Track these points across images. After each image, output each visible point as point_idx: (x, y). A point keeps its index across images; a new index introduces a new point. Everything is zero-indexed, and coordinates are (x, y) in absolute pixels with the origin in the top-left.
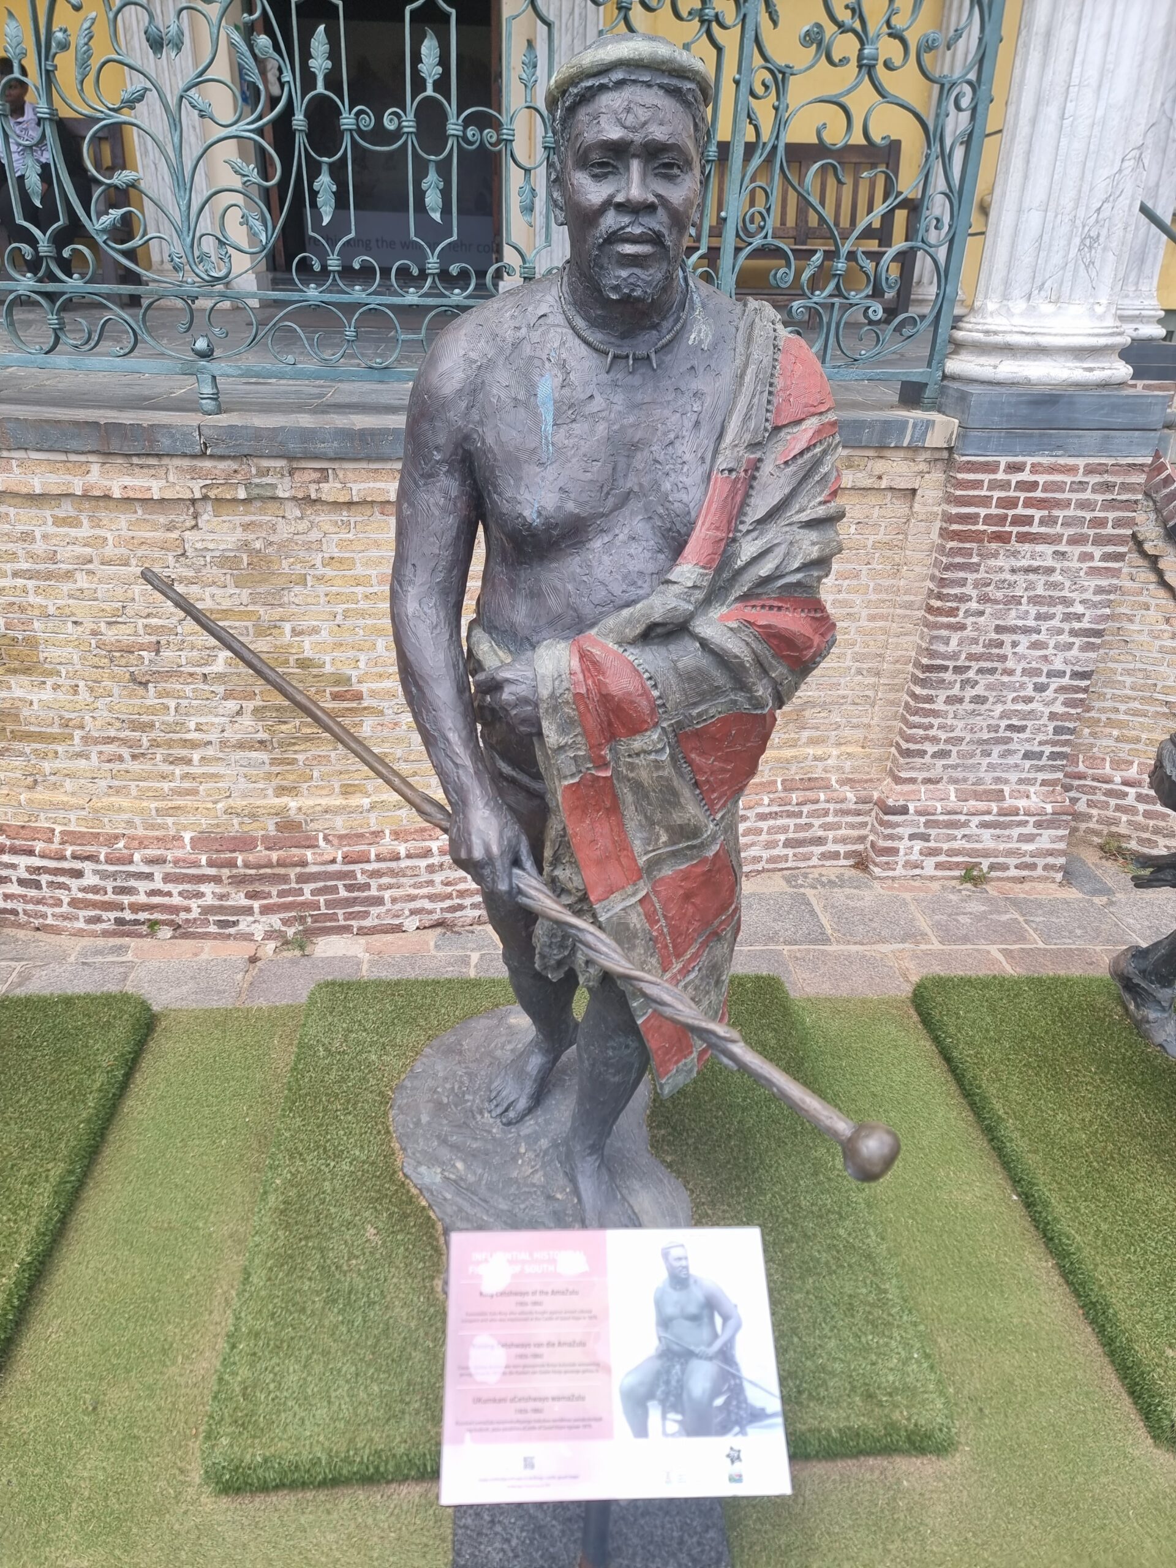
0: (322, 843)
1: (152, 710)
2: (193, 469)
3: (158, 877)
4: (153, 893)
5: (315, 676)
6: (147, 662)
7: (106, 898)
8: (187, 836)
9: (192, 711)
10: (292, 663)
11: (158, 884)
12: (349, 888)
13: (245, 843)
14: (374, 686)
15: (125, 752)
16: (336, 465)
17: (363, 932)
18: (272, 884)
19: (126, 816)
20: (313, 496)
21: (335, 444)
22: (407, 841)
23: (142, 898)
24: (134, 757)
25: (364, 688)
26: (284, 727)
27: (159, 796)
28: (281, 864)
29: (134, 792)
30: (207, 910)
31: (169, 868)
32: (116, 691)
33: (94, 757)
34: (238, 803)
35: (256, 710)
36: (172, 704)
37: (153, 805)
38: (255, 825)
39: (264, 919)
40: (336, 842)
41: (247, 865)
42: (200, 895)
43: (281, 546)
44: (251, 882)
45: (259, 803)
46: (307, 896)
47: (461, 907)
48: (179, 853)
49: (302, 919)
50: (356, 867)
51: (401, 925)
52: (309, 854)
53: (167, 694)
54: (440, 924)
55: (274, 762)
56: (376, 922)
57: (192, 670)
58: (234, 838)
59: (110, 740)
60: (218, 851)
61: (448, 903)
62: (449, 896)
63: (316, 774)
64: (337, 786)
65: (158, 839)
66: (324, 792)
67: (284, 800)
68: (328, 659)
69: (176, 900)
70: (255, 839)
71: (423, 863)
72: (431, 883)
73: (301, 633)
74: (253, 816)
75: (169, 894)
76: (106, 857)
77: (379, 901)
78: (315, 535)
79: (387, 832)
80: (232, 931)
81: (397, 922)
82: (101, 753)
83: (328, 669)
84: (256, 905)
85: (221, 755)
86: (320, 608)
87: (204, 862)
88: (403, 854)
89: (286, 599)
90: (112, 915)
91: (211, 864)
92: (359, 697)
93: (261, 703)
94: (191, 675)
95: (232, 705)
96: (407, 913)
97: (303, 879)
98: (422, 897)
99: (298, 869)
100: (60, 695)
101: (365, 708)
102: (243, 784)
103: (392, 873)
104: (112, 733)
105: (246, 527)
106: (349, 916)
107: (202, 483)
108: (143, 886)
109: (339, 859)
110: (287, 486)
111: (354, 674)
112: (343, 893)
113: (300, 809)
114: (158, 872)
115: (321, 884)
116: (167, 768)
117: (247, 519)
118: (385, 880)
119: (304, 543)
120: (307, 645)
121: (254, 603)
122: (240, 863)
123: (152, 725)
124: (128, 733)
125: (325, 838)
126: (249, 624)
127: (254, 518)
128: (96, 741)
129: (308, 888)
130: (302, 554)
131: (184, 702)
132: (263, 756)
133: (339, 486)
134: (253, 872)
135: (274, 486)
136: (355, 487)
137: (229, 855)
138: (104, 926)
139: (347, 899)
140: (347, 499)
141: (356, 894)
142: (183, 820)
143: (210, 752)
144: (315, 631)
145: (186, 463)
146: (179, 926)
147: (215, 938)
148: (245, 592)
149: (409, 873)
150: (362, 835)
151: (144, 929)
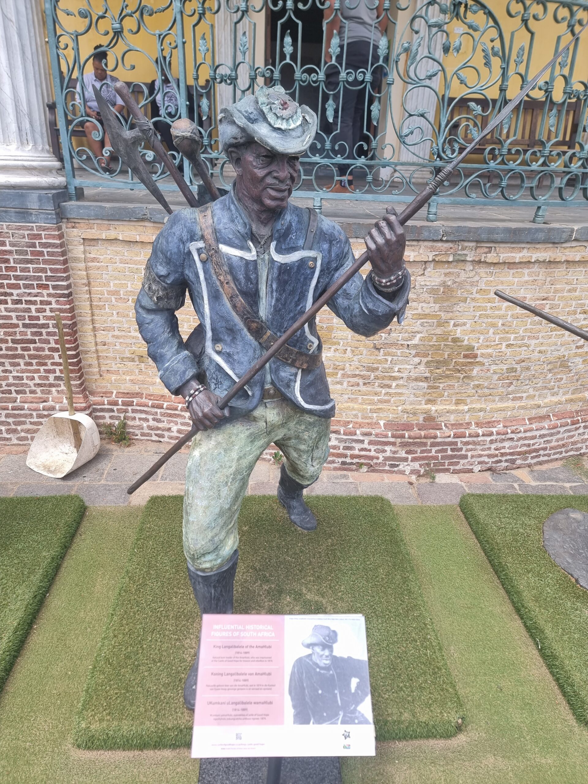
0: (444, 428)
1: (379, 361)
2: (432, 247)
3: (366, 442)
4: (362, 450)
5: (459, 346)
6: (383, 339)
7: (339, 452)
8: (382, 423)
9: (398, 362)
10: (450, 340)
11: (366, 445)
12: (452, 450)
13: (408, 427)
14: (483, 351)
15: (361, 381)
16: (496, 245)
17: (455, 472)
18: (419, 447)
19: (354, 412)
20: (482, 260)
21: (502, 235)
22: (482, 428)
23: (356, 452)
24: (365, 384)
25: (479, 352)
26: (438, 371)
27: (371, 403)
28: (425, 437)
29: (360, 401)
30: (386, 459)
31: (372, 438)
32: (364, 352)
33: (345, 384)
34: (409, 407)
35: (428, 362)
36: (390, 359)
37: (369, 407)
38: (415, 418)
39: (412, 464)
40: (450, 427)
41: (410, 438)
42: (384, 451)
43: (460, 283)
44: (409, 446)
45: (417, 407)
46: (433, 453)
47: (500, 461)
48: (378, 431)
49: (428, 465)
50: (458, 440)
51: (472, 469)
52: (438, 433)
53: (389, 354)
54: (489, 469)
55: (429, 387)
56: (462, 467)
57: (403, 343)
58: (403, 424)
59: (355, 376)
60: (396, 430)
61: (496, 459)
62: (496, 456)
63: (446, 394)
64: (454, 400)
65: (368, 424)
66: (447, 403)
67: (429, 406)
68: (467, 338)
69: (373, 453)
70: (413, 425)
71: (488, 439)
72: (489, 449)
73: (458, 325)
74: (415, 414)
75: (370, 450)
76: (344, 432)
77: (465, 457)
78: (476, 278)
79: (473, 423)
80: (396, 469)
81: (471, 467)
82: (349, 382)
83: (466, 343)
84: (410, 457)
85: (406, 384)
86: (469, 313)
87: (390, 435)
88: (481, 434)
89: (455, 309)
90: (340, 460)
91: (393, 436)
92: (476, 356)
93: (431, 359)
94: (402, 345)
95: (417, 360)
96: (476, 463)
97: (433, 445)
98: (485, 456)
99: (432, 440)
100: (337, 354)
101: (477, 362)
102: (412, 398)
103: (474, 443)
104: (357, 373)
105: (446, 275)
106: (450, 464)
107: (434, 253)
108: (358, 446)
109: (452, 435)
110: (472, 255)
111: (476, 345)
112: (449, 452)
113: (436, 410)
114: (367, 439)
115: (441, 448)
116: (379, 389)
117: (448, 271)
118: (470, 447)
119: (471, 282)
120: (459, 331)
121: (440, 311)
122: (407, 436)
123: (377, 369)
124: (365, 372)
125: (445, 425)
126: (435, 321)
127: (451, 270)
128: (349, 376)
129: (434, 449)
130: (468, 287)
131: (395, 358)
132: (425, 385)
133: (495, 255)
134: (411, 440)
135: (466, 255)
136: (502, 256)
137: (401, 432)
138: (335, 465)
139: (451, 455)
140: (497, 261)
141: (456, 453)
142: (381, 415)
143: (401, 382)
144: (464, 324)
145: (430, 244)
146: (371, 466)
147: (387, 473)
148: (438, 305)
149: (481, 443)
150: (462, 424)
151: (354, 467)
